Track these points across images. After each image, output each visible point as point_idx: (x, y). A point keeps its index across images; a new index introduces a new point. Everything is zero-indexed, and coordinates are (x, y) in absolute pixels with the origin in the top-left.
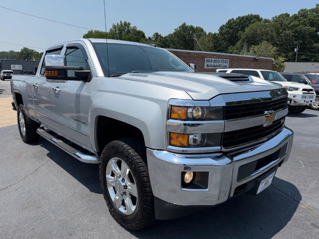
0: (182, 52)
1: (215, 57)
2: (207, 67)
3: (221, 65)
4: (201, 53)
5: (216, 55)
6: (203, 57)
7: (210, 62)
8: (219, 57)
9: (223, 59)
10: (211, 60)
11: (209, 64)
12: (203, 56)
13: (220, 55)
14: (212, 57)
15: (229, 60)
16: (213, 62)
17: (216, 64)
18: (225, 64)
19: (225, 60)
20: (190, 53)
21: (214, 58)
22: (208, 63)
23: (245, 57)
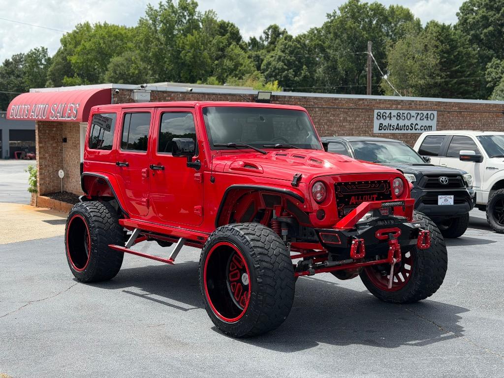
0: (316, 98)
1: (399, 106)
2: (380, 130)
3: (417, 124)
4: (363, 99)
5: (402, 101)
6: (369, 108)
7: (388, 119)
8: (410, 105)
9: (420, 112)
10: (390, 113)
11: (386, 123)
12: (368, 105)
13: (413, 101)
14: (391, 106)
15: (435, 113)
16: (394, 119)
17: (401, 123)
18: (426, 123)
19: (425, 113)
20: (336, 99)
21: (396, 109)
22: (382, 121)
23: (480, 104)
